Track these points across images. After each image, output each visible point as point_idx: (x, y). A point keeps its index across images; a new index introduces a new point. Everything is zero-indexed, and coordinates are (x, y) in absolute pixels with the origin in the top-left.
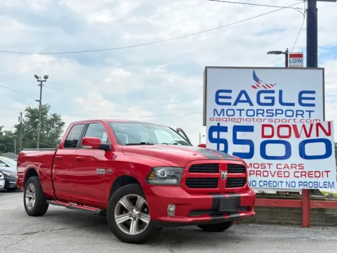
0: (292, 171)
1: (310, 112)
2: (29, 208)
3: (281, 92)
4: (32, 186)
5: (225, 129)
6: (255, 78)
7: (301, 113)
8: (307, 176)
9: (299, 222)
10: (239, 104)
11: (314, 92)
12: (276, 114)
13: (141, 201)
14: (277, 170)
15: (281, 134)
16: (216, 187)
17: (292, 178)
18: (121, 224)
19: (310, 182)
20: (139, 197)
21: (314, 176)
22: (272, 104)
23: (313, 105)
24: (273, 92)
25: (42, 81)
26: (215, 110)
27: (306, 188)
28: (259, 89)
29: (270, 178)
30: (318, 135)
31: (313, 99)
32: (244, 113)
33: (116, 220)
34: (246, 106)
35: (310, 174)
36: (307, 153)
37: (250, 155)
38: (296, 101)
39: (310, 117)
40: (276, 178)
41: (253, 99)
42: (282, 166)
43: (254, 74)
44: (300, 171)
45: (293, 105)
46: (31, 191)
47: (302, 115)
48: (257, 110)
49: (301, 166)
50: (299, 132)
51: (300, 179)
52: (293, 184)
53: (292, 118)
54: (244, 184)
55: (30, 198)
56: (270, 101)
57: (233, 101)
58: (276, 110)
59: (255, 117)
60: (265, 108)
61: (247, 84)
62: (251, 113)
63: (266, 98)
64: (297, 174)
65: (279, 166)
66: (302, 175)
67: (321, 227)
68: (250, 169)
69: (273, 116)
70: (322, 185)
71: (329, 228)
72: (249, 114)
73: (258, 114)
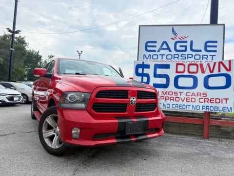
0: (197, 98)
1: (212, 56)
3: (192, 42)
5: (148, 67)
6: (174, 32)
7: (206, 57)
8: (209, 101)
9: (200, 134)
11: (216, 42)
12: (188, 57)
14: (186, 97)
16: (125, 112)
17: (197, 103)
19: (211, 107)
21: (214, 102)
22: (185, 50)
23: (215, 51)
24: (186, 42)
25: (80, 53)
26: (145, 55)
27: (207, 110)
28: (176, 40)
29: (180, 103)
31: (216, 46)
32: (164, 57)
33: (44, 135)
34: (166, 52)
35: (211, 100)
36: (210, 85)
37: (166, 86)
38: (203, 48)
39: (212, 60)
40: (185, 103)
41: (172, 47)
42: (190, 94)
43: (173, 29)
44: (204, 98)
45: (200, 51)
47: (206, 58)
48: (174, 55)
49: (205, 94)
50: (205, 69)
51: (203, 104)
52: (198, 108)
53: (199, 60)
54: (155, 108)
57: (157, 49)
58: (188, 55)
59: (173, 60)
60: (180, 53)
61: (168, 37)
62: (169, 57)
63: (181, 46)
64: (201, 100)
65: (188, 94)
66: (205, 101)
67: (217, 139)
68: (166, 96)
69: (185, 59)
70: (221, 109)
71: (223, 140)
72: (168, 58)
73: (174, 57)
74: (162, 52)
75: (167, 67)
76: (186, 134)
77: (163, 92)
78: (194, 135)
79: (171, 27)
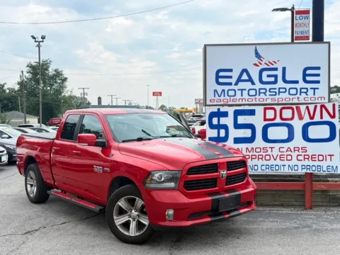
0: (294, 154)
1: (314, 89)
2: (31, 195)
3: (284, 69)
4: (32, 173)
5: (225, 114)
6: (258, 55)
7: (305, 90)
8: (310, 159)
9: (301, 203)
10: (240, 83)
11: (318, 68)
12: (279, 92)
13: (139, 203)
14: (280, 154)
15: (284, 117)
16: (215, 187)
17: (294, 162)
18: (120, 225)
19: (313, 166)
20: (137, 198)
21: (317, 159)
22: (275, 82)
23: (318, 82)
24: (276, 69)
25: (39, 41)
26: (215, 91)
27: (308, 171)
28: (261, 67)
29: (272, 162)
31: (318, 75)
32: (245, 93)
33: (116, 221)
34: (248, 85)
35: (313, 158)
36: (311, 136)
37: (251, 140)
38: (300, 78)
39: (314, 94)
40: (278, 162)
41: (255, 78)
42: (285, 150)
43: (256, 50)
44: (303, 154)
45: (297, 82)
46: (31, 178)
47: (306, 93)
48: (260, 89)
49: (304, 149)
50: (303, 113)
51: (303, 163)
52: (296, 168)
54: (245, 178)
55: (32, 185)
56: (272, 79)
57: (233, 80)
58: (279, 89)
59: (257, 96)
60: (268, 87)
61: (248, 62)
62: (252, 93)
63: (268, 76)
64: (300, 158)
65: (281, 150)
66: (305, 158)
67: (324, 208)
68: (251, 153)
69: (276, 95)
70: (325, 169)
71: (332, 209)
72: (250, 94)
73: (260, 93)
74: (241, 85)
76: (282, 205)
77: (247, 148)
78: (292, 205)
79: (254, 47)
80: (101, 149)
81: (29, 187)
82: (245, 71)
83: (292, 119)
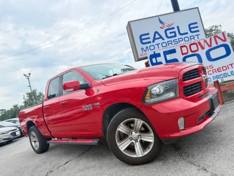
1: (197, 35)
2: (36, 149)
3: (178, 27)
4: (33, 133)
5: (159, 55)
6: (161, 22)
7: (193, 37)
8: (217, 71)
10: (155, 41)
11: (196, 23)
12: (179, 41)
15: (193, 50)
16: (201, 90)
18: (125, 150)
19: (221, 75)
20: (136, 119)
21: (222, 70)
22: (175, 36)
23: (198, 31)
24: (173, 28)
26: (142, 48)
28: (165, 28)
30: (217, 44)
31: (197, 27)
32: (160, 46)
33: (120, 148)
34: (160, 41)
35: (219, 70)
36: (213, 57)
38: (188, 31)
39: (198, 38)
41: (163, 35)
43: (159, 19)
44: (211, 70)
45: (187, 33)
46: (34, 137)
47: (194, 38)
48: (168, 42)
49: (211, 66)
50: (203, 45)
51: (213, 75)
53: (189, 42)
55: (35, 142)
56: (173, 34)
57: (151, 40)
58: (179, 39)
59: (168, 46)
60: (172, 39)
61: (157, 27)
62: (164, 45)
63: (170, 33)
64: (210, 73)
66: (213, 72)
69: (178, 43)
73: (168, 44)
74: (157, 42)
75: (174, 51)
79: (157, 18)
80: (84, 91)
81: (33, 143)
82: (156, 33)
83: (198, 50)
